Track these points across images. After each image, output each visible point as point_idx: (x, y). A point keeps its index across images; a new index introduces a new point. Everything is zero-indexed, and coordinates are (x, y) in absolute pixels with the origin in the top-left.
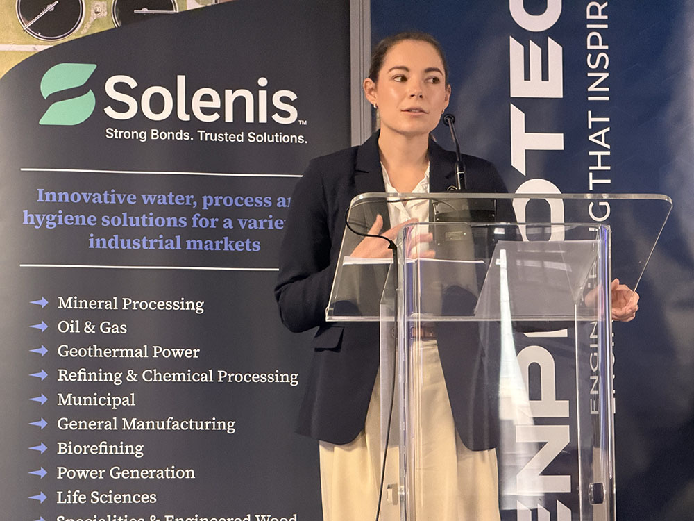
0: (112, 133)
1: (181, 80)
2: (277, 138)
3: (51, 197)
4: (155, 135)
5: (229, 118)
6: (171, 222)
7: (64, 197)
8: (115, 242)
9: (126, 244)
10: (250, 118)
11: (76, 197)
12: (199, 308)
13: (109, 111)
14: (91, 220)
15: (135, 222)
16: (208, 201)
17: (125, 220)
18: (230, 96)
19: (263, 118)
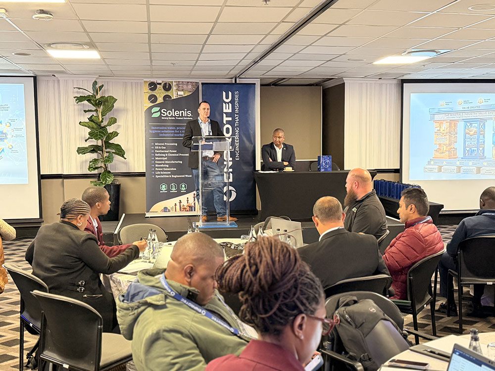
0: (163, 118)
1: (173, 110)
2: (188, 118)
3: (154, 128)
4: (169, 118)
5: (181, 115)
6: (172, 132)
11: (157, 128)
12: (176, 144)
13: (162, 115)
15: (166, 132)
16: (177, 128)
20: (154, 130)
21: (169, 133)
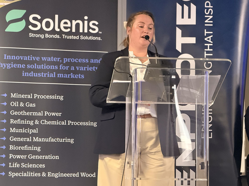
0: (31, 35)
1: (57, 17)
2: (91, 38)
3: (9, 57)
4: (47, 36)
5: (74, 30)
6: (52, 67)
7: (14, 57)
8: (32, 74)
9: (36, 75)
10: (81, 31)
11: (18, 58)
12: (61, 98)
13: (30, 27)
14: (23, 66)
15: (39, 67)
16: (66, 60)
17: (35, 66)
18: (74, 23)
19: (86, 31)
20: (9, 61)
21: (45, 71)
